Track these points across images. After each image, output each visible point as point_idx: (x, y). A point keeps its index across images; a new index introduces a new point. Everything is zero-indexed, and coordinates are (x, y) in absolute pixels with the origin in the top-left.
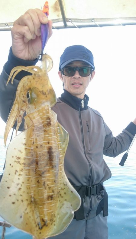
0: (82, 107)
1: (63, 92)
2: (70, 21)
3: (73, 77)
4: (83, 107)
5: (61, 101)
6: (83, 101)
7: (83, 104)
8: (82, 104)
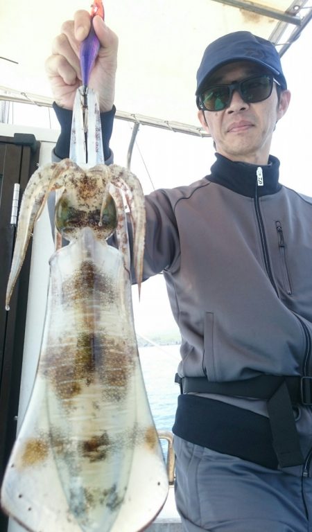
0: (259, 185)
1: (215, 159)
2: (296, 8)
3: (228, 110)
4: (262, 185)
5: (209, 182)
6: (259, 172)
7: (262, 176)
8: (258, 177)
